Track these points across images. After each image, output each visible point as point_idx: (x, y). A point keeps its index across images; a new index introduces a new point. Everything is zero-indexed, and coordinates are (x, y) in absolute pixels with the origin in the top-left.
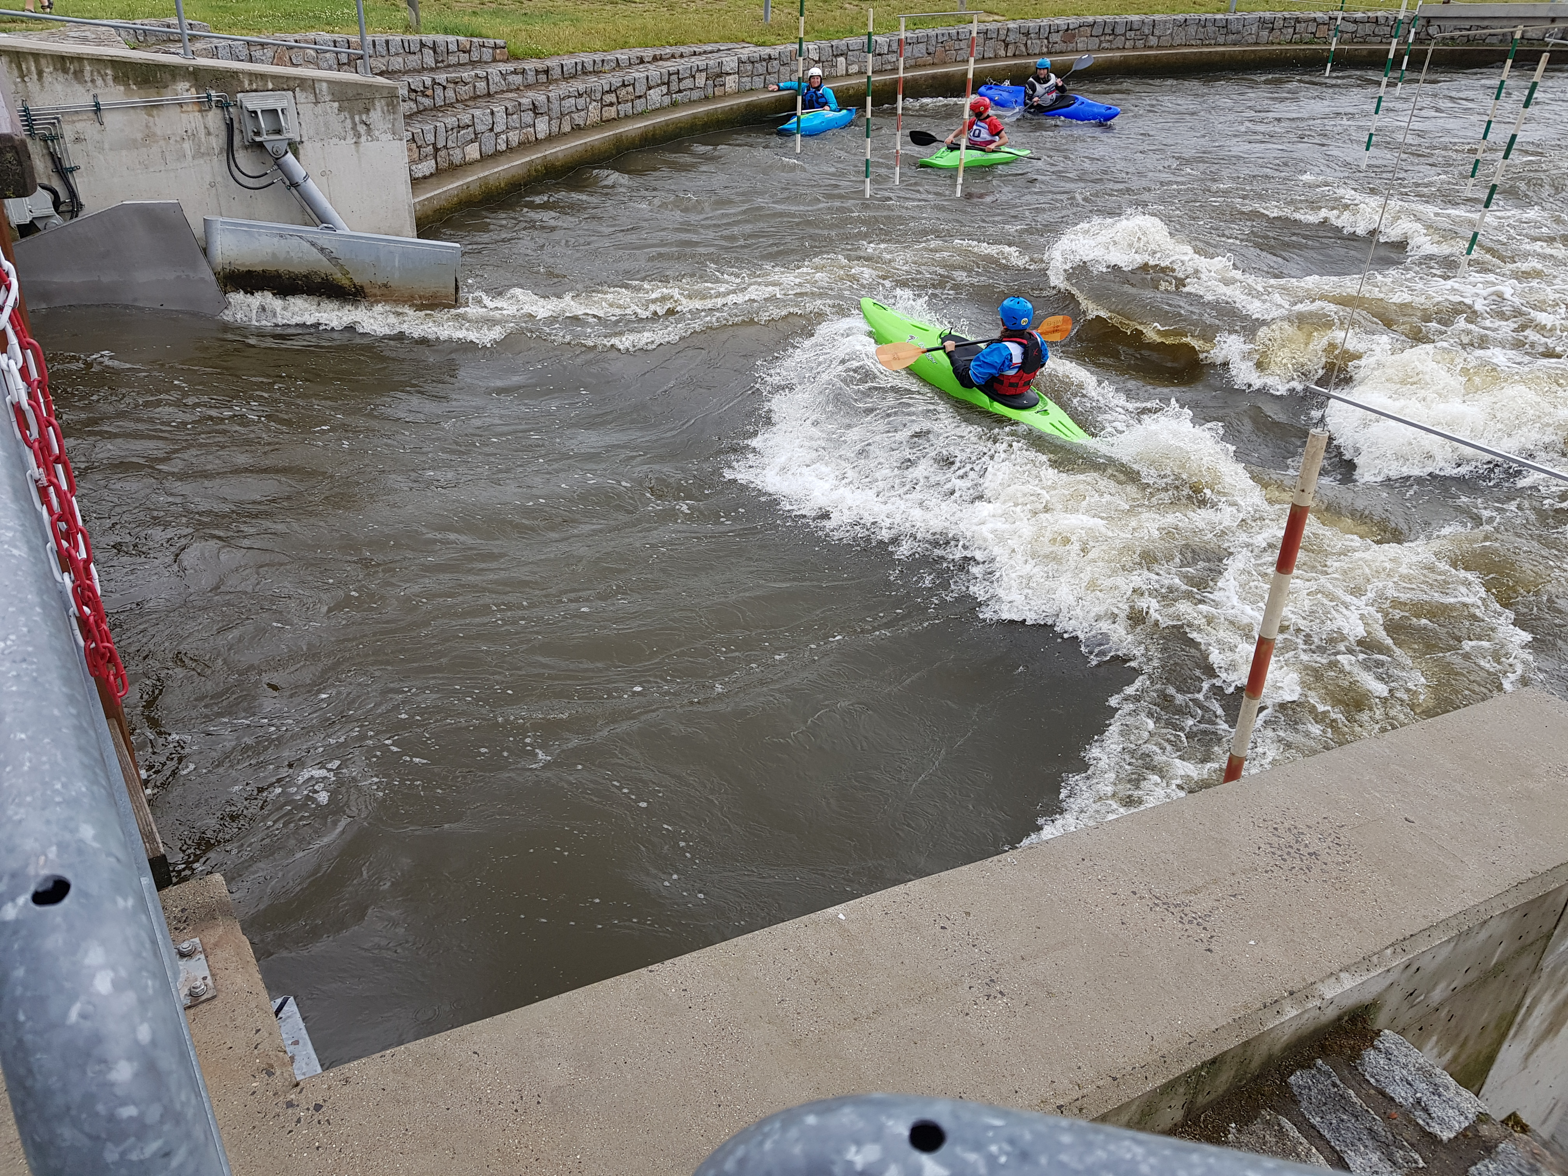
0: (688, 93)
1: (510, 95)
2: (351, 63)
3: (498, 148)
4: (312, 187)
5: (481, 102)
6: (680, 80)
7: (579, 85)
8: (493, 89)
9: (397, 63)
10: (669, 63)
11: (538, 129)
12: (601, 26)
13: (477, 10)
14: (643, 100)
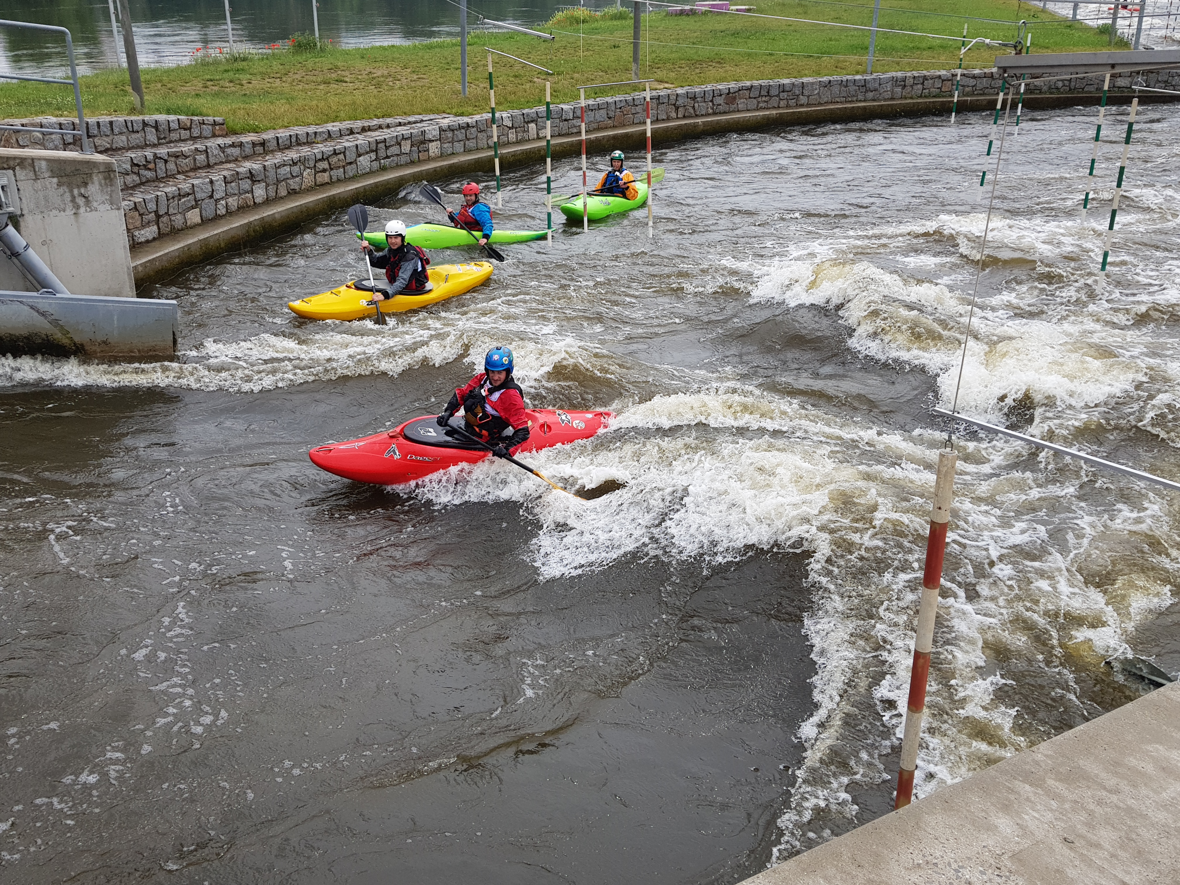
0: (395, 158)
1: (229, 166)
2: (76, 143)
3: (219, 212)
4: (33, 255)
5: (202, 173)
6: (387, 148)
7: (293, 155)
8: (212, 161)
9: (121, 141)
10: (377, 133)
11: (256, 194)
12: (314, 103)
13: (198, 92)
14: (354, 166)
